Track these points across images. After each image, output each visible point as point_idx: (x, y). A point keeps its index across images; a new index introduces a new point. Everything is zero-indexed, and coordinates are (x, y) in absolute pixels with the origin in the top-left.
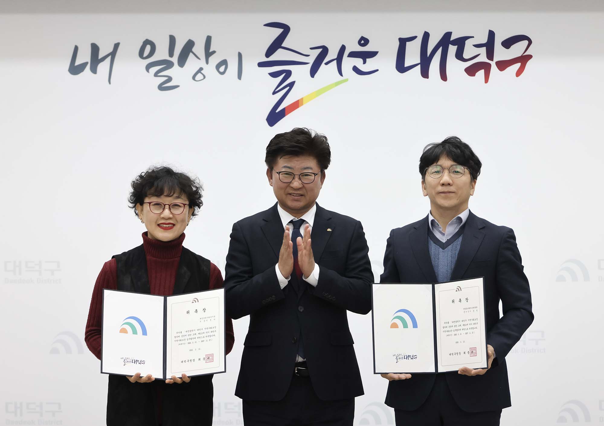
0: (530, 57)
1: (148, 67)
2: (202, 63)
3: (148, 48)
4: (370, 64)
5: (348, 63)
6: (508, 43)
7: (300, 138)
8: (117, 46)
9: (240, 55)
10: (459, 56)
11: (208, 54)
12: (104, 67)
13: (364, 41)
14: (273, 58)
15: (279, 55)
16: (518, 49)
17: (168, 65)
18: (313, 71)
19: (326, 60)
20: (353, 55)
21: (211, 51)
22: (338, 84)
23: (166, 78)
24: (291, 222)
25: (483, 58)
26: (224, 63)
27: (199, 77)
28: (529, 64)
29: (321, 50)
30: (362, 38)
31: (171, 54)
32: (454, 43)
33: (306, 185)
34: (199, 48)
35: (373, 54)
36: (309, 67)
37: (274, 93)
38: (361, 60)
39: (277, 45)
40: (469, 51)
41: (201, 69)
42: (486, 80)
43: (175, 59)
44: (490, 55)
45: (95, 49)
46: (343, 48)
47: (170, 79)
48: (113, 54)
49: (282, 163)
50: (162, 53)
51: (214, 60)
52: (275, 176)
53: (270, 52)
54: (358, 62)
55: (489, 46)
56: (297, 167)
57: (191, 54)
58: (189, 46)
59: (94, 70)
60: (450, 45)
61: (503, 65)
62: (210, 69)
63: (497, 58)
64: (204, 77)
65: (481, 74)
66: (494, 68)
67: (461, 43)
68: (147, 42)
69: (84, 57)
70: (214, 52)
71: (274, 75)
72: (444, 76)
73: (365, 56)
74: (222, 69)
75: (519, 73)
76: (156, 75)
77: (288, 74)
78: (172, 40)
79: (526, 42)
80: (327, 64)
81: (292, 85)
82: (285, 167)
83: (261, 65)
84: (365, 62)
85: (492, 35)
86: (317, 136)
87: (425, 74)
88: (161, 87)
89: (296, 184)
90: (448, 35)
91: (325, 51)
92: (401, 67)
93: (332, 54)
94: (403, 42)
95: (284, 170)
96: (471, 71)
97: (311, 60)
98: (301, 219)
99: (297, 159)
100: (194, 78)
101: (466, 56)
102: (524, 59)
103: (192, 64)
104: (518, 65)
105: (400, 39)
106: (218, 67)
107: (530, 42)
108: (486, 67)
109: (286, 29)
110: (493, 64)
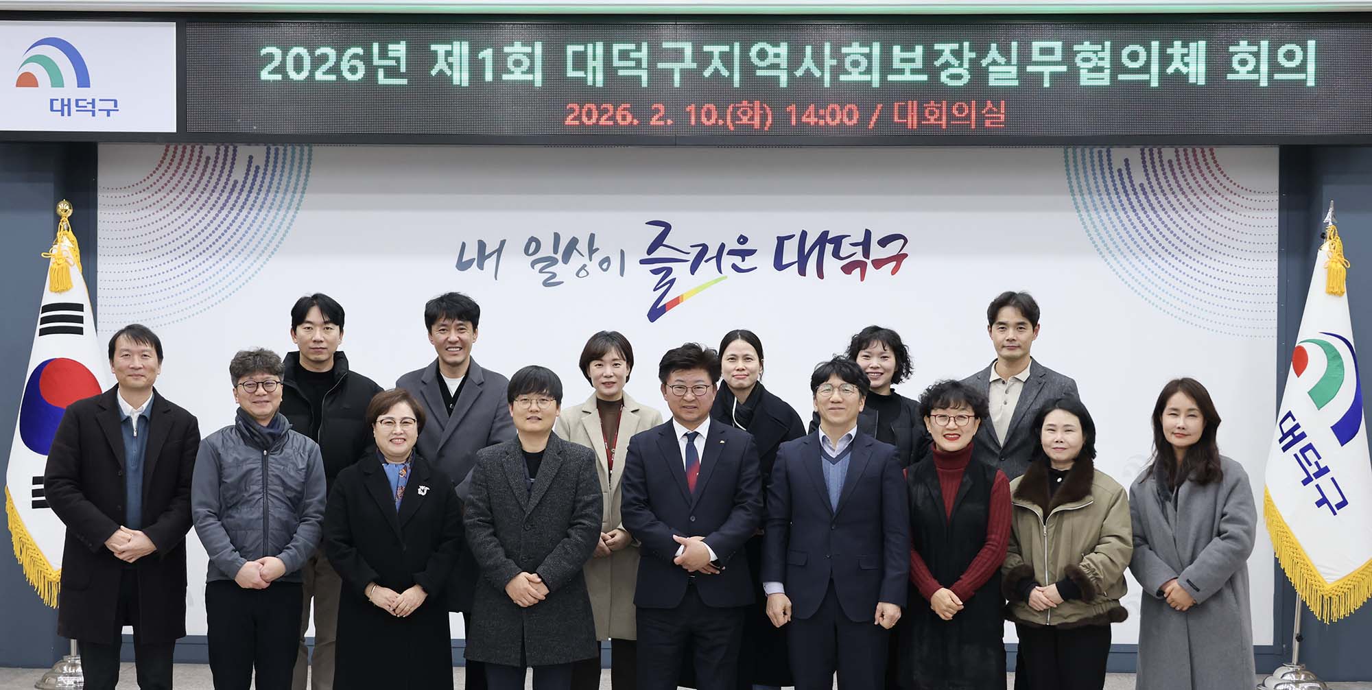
0: (905, 256)
1: (533, 264)
2: (586, 260)
3: (533, 245)
4: (749, 262)
5: (727, 261)
6: (884, 242)
7: (692, 352)
8: (503, 243)
9: (622, 253)
10: (836, 254)
11: (592, 251)
12: (490, 263)
13: (743, 240)
14: (654, 255)
15: (660, 253)
16: (893, 248)
17: (553, 261)
18: (693, 270)
19: (705, 259)
20: (731, 253)
21: (594, 248)
22: (717, 281)
23: (551, 275)
24: (686, 434)
25: (859, 257)
26: (607, 260)
27: (583, 273)
28: (905, 262)
29: (701, 247)
30: (741, 237)
31: (556, 251)
32: (831, 241)
33: (698, 397)
34: (583, 246)
35: (751, 252)
36: (690, 263)
37: (654, 290)
38: (740, 258)
39: (658, 243)
40: (846, 250)
41: (585, 266)
42: (862, 278)
43: (559, 256)
44: (866, 254)
45: (482, 245)
46: (723, 246)
47: (554, 275)
48: (499, 251)
49: (675, 377)
50: (546, 250)
51: (597, 257)
52: (669, 390)
53: (651, 250)
54: (737, 260)
55: (866, 245)
56: (690, 380)
57: (575, 251)
58: (574, 242)
59: (481, 266)
60: (827, 244)
61: (878, 264)
62: (593, 266)
63: (873, 256)
64: (588, 274)
65: (857, 271)
66: (870, 266)
67: (837, 241)
68: (532, 239)
69: (471, 253)
70: (597, 249)
71: (655, 272)
72: (820, 274)
73: (744, 254)
74: (605, 266)
75: (894, 272)
76: (541, 271)
77: (669, 271)
78: (557, 237)
79: (902, 241)
80: (706, 261)
81: (672, 282)
82: (678, 380)
83: (643, 262)
84: (743, 261)
85: (868, 234)
86: (707, 350)
87: (802, 272)
88: (546, 284)
89: (689, 396)
90: (826, 233)
91: (705, 248)
92: (779, 265)
93: (712, 252)
94: (781, 241)
95: (677, 383)
96: (847, 269)
97: (691, 258)
98: (696, 432)
99: (688, 372)
100: (577, 275)
101: (842, 254)
102: (899, 258)
103: (576, 261)
104: (893, 264)
105: (778, 238)
106: (601, 264)
107: (906, 241)
108: (862, 266)
109: (667, 227)
110: (869, 262)
